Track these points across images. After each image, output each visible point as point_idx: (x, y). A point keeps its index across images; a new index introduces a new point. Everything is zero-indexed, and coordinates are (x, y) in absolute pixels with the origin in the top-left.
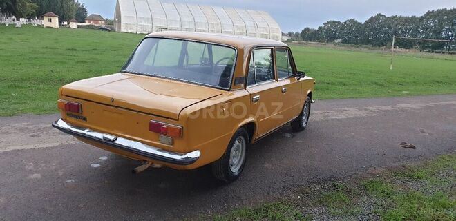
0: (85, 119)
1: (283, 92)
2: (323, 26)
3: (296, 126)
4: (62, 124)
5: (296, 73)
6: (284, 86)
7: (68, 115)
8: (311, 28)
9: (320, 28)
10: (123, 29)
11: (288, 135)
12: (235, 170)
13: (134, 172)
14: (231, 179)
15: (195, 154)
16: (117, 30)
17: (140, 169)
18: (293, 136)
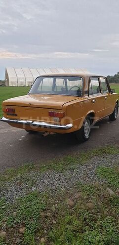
0: (16, 115)
1: (106, 99)
2: (117, 74)
3: (112, 118)
4: (4, 119)
5: (110, 91)
6: (106, 96)
7: (8, 114)
8: (110, 76)
9: (115, 75)
10: (10, 85)
11: (108, 122)
12: (87, 136)
13: (43, 136)
14: (85, 140)
15: (70, 125)
16: (7, 85)
17: (45, 135)
18: (111, 123)
